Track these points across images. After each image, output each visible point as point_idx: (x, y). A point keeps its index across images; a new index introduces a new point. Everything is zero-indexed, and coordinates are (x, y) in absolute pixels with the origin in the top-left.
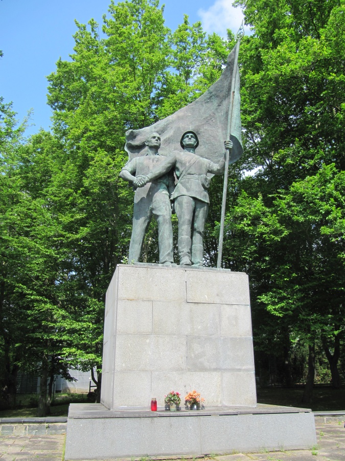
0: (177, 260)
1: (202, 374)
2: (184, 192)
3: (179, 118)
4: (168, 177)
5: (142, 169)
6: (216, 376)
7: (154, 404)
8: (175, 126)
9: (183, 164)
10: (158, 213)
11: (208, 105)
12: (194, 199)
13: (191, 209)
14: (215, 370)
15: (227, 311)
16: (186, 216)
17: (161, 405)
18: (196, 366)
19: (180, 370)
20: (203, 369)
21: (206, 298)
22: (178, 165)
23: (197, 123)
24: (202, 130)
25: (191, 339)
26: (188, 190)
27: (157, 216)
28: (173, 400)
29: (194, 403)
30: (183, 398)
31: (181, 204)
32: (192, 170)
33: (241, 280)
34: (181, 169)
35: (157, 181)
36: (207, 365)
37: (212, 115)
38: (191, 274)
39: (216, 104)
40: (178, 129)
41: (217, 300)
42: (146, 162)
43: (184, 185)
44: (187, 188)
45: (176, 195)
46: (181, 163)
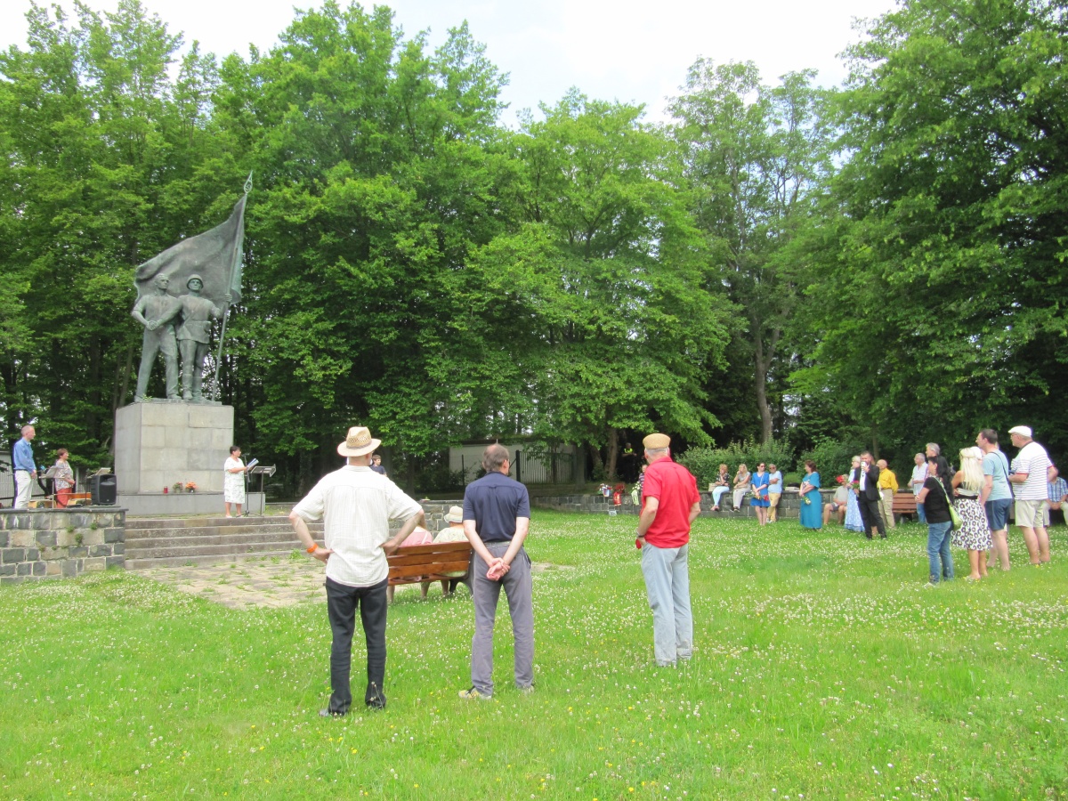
0: (181, 394)
1: (197, 472)
2: (189, 336)
3: (186, 251)
5: (152, 311)
6: (206, 474)
7: (166, 490)
8: (181, 259)
9: (189, 311)
10: (167, 353)
11: (215, 242)
12: (197, 342)
13: (194, 351)
14: (207, 470)
15: (217, 433)
16: (189, 358)
17: (171, 490)
18: (193, 467)
19: (182, 470)
20: (198, 469)
21: (202, 424)
22: (184, 310)
23: (203, 260)
24: (207, 267)
25: (190, 451)
26: (192, 335)
27: (164, 355)
28: (178, 487)
29: (191, 489)
30: (185, 486)
31: (185, 346)
32: (196, 317)
33: (230, 410)
34: (187, 314)
35: (166, 324)
36: (201, 466)
37: (218, 255)
38: (193, 407)
39: (221, 243)
40: (184, 263)
41: (210, 425)
42: (156, 304)
43: (189, 329)
44: (192, 333)
45: (181, 337)
46: (187, 308)
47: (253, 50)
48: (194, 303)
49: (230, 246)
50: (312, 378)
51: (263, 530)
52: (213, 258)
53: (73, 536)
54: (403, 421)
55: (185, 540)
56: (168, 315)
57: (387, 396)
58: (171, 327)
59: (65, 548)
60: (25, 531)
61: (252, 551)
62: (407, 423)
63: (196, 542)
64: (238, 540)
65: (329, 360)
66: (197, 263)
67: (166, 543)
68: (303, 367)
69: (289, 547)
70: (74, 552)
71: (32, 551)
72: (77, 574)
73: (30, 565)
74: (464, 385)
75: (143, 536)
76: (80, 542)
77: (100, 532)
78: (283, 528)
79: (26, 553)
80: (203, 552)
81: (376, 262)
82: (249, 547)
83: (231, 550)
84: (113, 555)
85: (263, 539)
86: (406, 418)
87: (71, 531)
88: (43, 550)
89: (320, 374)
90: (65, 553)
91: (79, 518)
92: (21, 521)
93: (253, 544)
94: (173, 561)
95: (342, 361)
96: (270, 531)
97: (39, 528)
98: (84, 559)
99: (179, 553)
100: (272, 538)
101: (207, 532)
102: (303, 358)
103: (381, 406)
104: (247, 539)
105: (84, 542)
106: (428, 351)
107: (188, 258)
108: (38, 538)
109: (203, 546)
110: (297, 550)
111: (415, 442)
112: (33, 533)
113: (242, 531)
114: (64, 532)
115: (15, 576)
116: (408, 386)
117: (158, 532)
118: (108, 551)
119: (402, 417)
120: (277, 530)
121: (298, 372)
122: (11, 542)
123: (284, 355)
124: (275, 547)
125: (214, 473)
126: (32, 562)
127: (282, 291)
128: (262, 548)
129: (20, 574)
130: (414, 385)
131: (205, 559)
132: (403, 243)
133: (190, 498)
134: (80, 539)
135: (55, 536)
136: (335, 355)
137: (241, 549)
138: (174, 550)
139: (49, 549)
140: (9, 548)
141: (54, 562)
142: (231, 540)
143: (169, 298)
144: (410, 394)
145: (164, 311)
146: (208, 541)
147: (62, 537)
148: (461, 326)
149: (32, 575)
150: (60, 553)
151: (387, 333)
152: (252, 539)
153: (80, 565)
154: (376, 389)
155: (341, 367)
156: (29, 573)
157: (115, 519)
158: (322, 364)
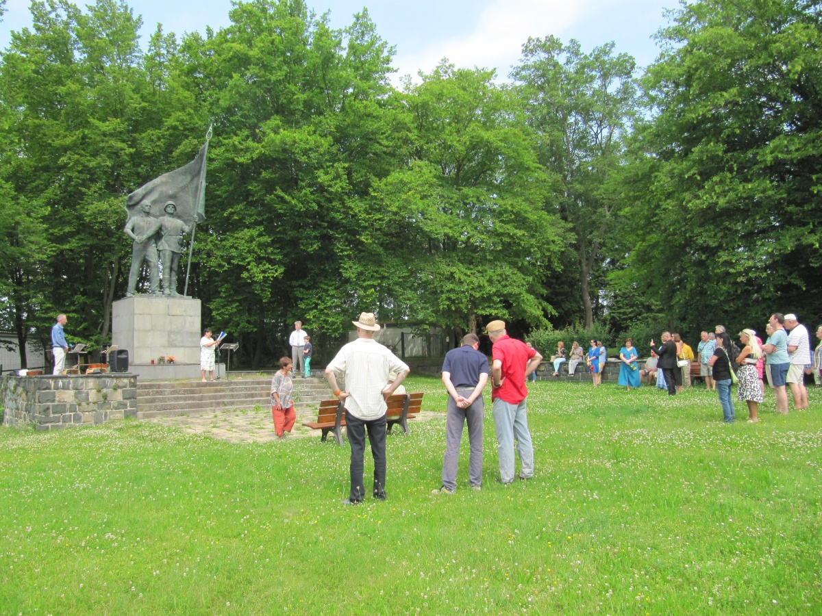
1: (175, 349)
2: (167, 248)
3: (163, 183)
4: (158, 236)
5: (139, 228)
6: (182, 349)
7: (153, 362)
8: (159, 189)
9: (166, 229)
10: (151, 260)
11: (184, 177)
12: (173, 252)
13: (170, 258)
14: (182, 347)
15: (189, 319)
16: (167, 264)
17: (156, 361)
18: (172, 345)
19: (164, 347)
20: (175, 346)
21: (178, 313)
22: (163, 228)
23: (175, 190)
24: (178, 195)
25: (170, 333)
26: (169, 246)
28: (161, 360)
29: (171, 361)
30: (166, 359)
31: (164, 255)
32: (172, 233)
33: (197, 303)
34: (165, 231)
35: (149, 239)
36: (178, 344)
37: (186, 186)
38: (171, 301)
39: (189, 178)
40: (162, 193)
41: (184, 314)
42: (142, 224)
43: (166, 242)
44: (169, 245)
45: (161, 248)
46: (165, 227)
47: (209, 31)
48: (170, 222)
49: (196, 179)
50: (255, 279)
51: (232, 390)
52: (183, 189)
53: (100, 395)
54: (322, 310)
55: (178, 398)
56: (151, 232)
57: (310, 292)
58: (153, 241)
59: (95, 403)
60: (67, 391)
61: (225, 405)
62: (326, 311)
63: (185, 399)
64: (215, 397)
65: (268, 266)
66: (170, 192)
67: (164, 400)
68: (248, 271)
69: (252, 402)
70: (101, 406)
71: (72, 406)
72: (104, 422)
73: (70, 415)
74: (369, 283)
75: (146, 395)
76: (106, 399)
77: (120, 391)
78: (246, 388)
79: (68, 406)
80: (191, 406)
81: (304, 191)
82: (223, 403)
83: (211, 405)
84: (129, 408)
85: (232, 396)
86: (325, 308)
87: (99, 391)
88: (80, 405)
89: (261, 276)
90: (95, 407)
91: (104, 382)
92: (64, 383)
93: (225, 400)
94: (171, 413)
95: (277, 266)
96: (236, 391)
97: (76, 389)
98: (108, 411)
99: (174, 407)
100: (239, 396)
101: (192, 392)
102: (249, 263)
103: (307, 299)
104: (221, 397)
105: (108, 399)
106: (342, 258)
107: (164, 188)
108: (76, 396)
109: (190, 402)
110: (258, 404)
111: (332, 326)
112: (72, 392)
113: (216, 391)
114: (94, 391)
115: (61, 423)
116: (327, 284)
117: (157, 392)
118: (125, 405)
119: (322, 307)
120: (242, 390)
121: (245, 275)
122: (57, 399)
123: (235, 262)
124: (242, 402)
125: (187, 349)
126: (72, 414)
127: (232, 213)
128: (232, 403)
129: (64, 422)
130: (330, 283)
131: (194, 411)
132: (322, 178)
133: (171, 368)
134: (105, 397)
135: (88, 394)
136: (271, 262)
137: (218, 404)
138: (171, 405)
139: (84, 404)
140: (56, 403)
141: (87, 413)
142: (210, 398)
143: (151, 219)
144: (328, 290)
145: (148, 228)
146: (193, 398)
147: (93, 395)
148: (367, 239)
149: (72, 423)
150: (92, 406)
151: (312, 245)
152: (224, 396)
153: (106, 415)
154: (301, 286)
155: (276, 271)
156: (70, 421)
157: (130, 382)
158: (263, 269)
